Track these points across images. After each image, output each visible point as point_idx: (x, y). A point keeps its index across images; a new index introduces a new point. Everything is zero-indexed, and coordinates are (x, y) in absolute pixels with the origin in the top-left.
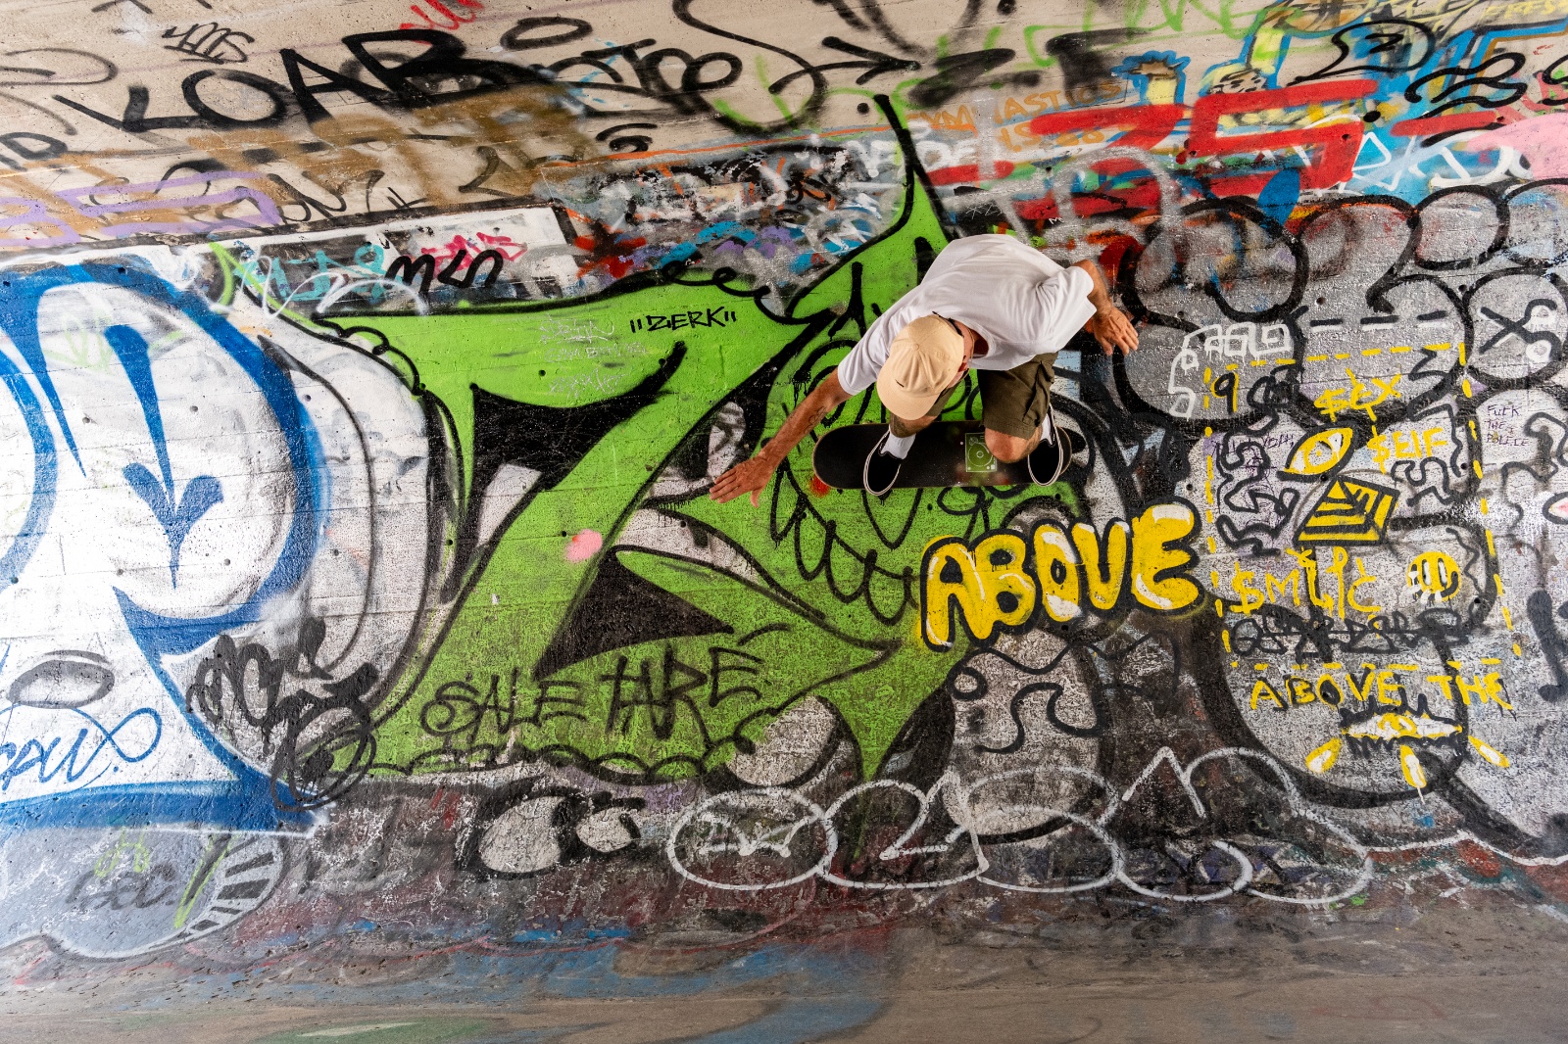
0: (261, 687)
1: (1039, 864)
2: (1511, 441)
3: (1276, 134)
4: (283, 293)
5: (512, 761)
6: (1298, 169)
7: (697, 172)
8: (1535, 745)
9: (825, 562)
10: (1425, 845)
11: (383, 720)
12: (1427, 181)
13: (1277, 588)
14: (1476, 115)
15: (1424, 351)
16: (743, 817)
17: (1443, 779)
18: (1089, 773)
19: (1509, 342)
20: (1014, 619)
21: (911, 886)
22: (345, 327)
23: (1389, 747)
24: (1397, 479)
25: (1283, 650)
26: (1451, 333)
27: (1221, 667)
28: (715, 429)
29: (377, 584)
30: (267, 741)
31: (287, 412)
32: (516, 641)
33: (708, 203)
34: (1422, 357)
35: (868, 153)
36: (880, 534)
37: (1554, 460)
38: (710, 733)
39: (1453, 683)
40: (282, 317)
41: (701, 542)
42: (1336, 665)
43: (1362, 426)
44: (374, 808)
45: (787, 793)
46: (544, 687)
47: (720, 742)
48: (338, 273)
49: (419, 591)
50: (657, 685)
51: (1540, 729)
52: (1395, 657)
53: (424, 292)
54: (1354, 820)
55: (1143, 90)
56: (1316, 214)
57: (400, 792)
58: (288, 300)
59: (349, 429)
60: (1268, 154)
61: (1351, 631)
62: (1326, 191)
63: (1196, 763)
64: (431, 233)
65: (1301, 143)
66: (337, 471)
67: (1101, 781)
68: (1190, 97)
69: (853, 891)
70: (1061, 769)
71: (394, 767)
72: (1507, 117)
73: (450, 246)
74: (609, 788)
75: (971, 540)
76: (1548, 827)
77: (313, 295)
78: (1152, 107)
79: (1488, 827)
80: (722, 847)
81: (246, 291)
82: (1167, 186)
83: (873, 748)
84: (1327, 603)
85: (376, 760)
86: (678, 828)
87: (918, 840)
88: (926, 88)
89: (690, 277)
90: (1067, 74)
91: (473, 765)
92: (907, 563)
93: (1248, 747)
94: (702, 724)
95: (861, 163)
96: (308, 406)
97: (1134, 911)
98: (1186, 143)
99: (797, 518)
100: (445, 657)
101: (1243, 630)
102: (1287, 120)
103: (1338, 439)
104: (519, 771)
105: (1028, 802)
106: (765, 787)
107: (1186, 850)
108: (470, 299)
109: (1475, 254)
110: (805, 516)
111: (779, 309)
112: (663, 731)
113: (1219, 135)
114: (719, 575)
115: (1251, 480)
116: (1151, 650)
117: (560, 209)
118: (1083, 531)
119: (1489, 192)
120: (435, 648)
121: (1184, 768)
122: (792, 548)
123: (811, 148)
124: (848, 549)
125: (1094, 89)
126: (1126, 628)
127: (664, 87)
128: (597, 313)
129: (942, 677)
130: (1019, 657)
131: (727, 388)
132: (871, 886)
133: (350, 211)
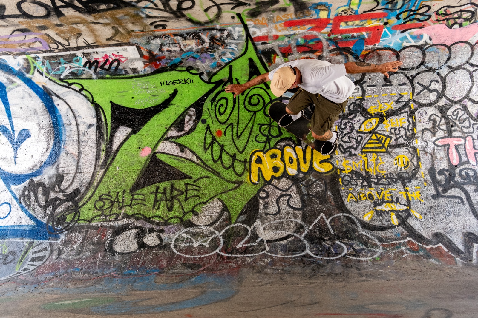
0: (43, 195)
1: (284, 249)
2: (425, 122)
3: (358, 28)
4: (50, 72)
5: (123, 218)
6: (364, 39)
7: (181, 36)
8: (430, 212)
9: (220, 157)
10: (397, 242)
11: (82, 206)
12: (402, 44)
13: (356, 166)
14: (416, 24)
15: (400, 95)
16: (195, 235)
17: (403, 222)
18: (299, 221)
19: (425, 93)
20: (277, 175)
21: (245, 255)
22: (70, 83)
23: (388, 213)
24: (391, 133)
25: (357, 184)
26: (408, 89)
27: (339, 189)
28: (187, 116)
29: (80, 163)
30: (45, 212)
31: (51, 109)
32: (124, 181)
33: (185, 45)
34: (399, 96)
35: (234, 31)
36: (237, 149)
37: (437, 128)
38: (185, 210)
39: (407, 194)
40: (49, 79)
41: (182, 151)
42: (373, 189)
43: (382, 117)
44: (80, 233)
45: (208, 228)
46: (133, 195)
47: (188, 212)
48: (67, 66)
49: (94, 166)
50: (168, 195)
51: (431, 207)
52: (390, 186)
53: (95, 72)
54: (377, 235)
55: (318, 14)
56: (369, 53)
57: (88, 228)
58: (51, 74)
59: (72, 115)
60: (355, 34)
61: (377, 179)
62: (372, 46)
63: (331, 218)
64: (97, 53)
65: (365, 31)
66: (67, 128)
67: (303, 224)
68: (332, 16)
69: (228, 257)
70: (291, 220)
71: (86, 220)
72: (425, 25)
73: (103, 58)
74: (153, 226)
75: (265, 151)
76: (433, 236)
77: (59, 72)
78: (321, 19)
79: (416, 236)
80: (188, 244)
81: (38, 71)
82: (325, 43)
83: (234, 214)
84: (370, 170)
85: (80, 218)
86: (174, 239)
87: (248, 242)
88: (252, 11)
89: (179, 69)
90: (295, 8)
91: (111, 220)
92: (245, 158)
93: (346, 213)
94: (182, 207)
95: (232, 34)
96: (58, 107)
97: (312, 262)
98: (331, 30)
99: (212, 144)
100: (102, 186)
101: (346, 178)
102: (361, 24)
103: (374, 121)
104: (125, 222)
105: (281, 230)
106: (201, 226)
107: (328, 244)
108: (110, 74)
109: (415, 66)
110: (214, 143)
111: (207, 79)
112: (170, 209)
113: (341, 28)
114: (188, 161)
115: (349, 133)
116: (318, 184)
117: (138, 47)
118: (299, 149)
119: (419, 47)
120: (99, 184)
121: (327, 219)
122: (210, 153)
123: (217, 29)
124: (227, 153)
125: (303, 13)
126: (311, 177)
127: (171, 9)
128: (150, 79)
129: (256, 192)
130: (279, 186)
131: (190, 103)
132: (234, 255)
133: (71, 46)
